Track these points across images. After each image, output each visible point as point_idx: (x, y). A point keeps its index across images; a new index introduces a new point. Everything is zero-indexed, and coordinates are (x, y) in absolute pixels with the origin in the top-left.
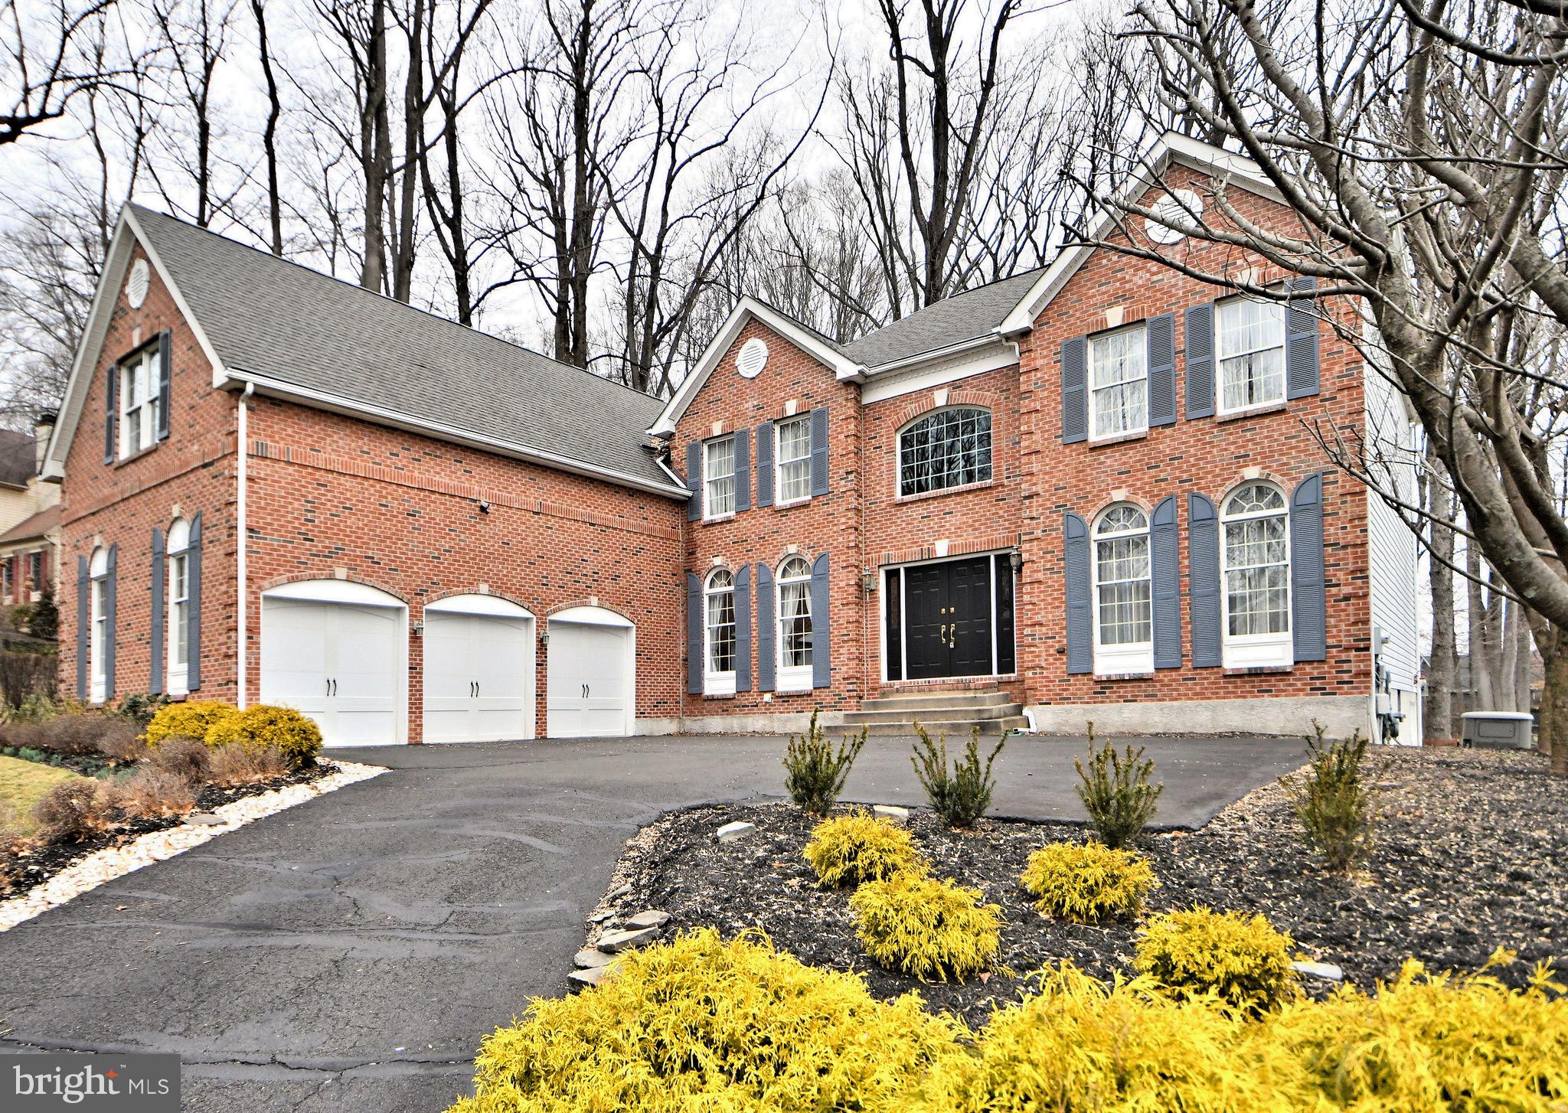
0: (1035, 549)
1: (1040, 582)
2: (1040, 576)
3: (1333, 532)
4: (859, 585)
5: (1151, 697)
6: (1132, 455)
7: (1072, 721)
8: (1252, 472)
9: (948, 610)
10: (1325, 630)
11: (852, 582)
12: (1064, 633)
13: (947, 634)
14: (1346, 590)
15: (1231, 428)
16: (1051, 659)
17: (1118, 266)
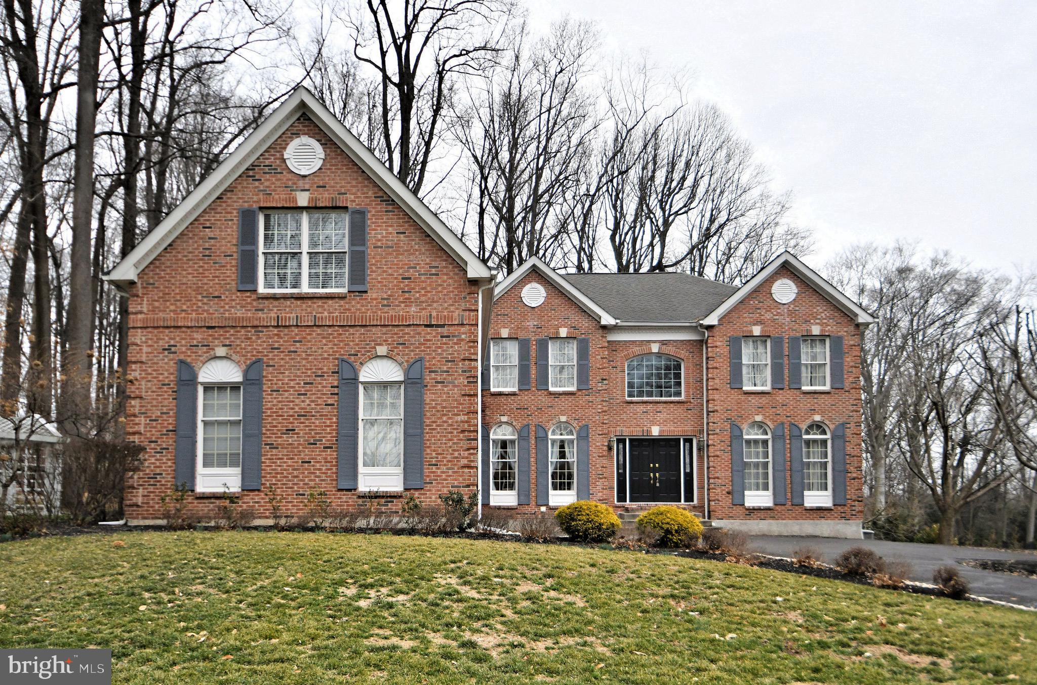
1: (718, 456)
2: (718, 453)
3: (849, 449)
5: (773, 518)
6: (764, 400)
8: (817, 418)
9: (654, 465)
10: (845, 491)
12: (730, 483)
13: (654, 479)
14: (855, 475)
15: (808, 396)
16: (724, 496)
17: (758, 306)
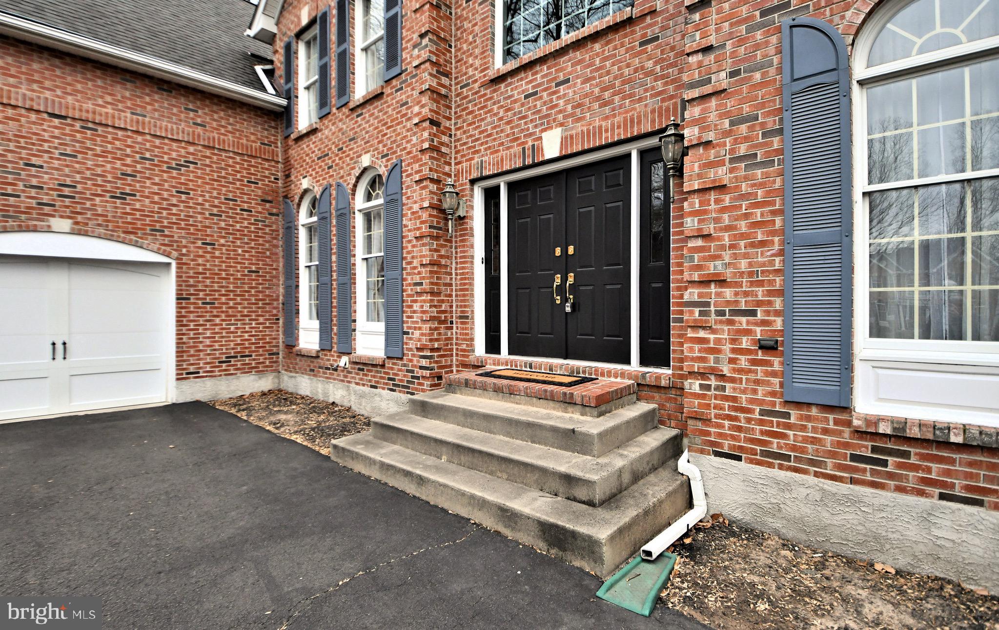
0: (713, 117)
1: (721, 188)
2: (722, 174)
4: (439, 209)
7: (790, 509)
9: (565, 251)
11: (426, 204)
12: (778, 304)
13: (561, 289)
16: (743, 361)
